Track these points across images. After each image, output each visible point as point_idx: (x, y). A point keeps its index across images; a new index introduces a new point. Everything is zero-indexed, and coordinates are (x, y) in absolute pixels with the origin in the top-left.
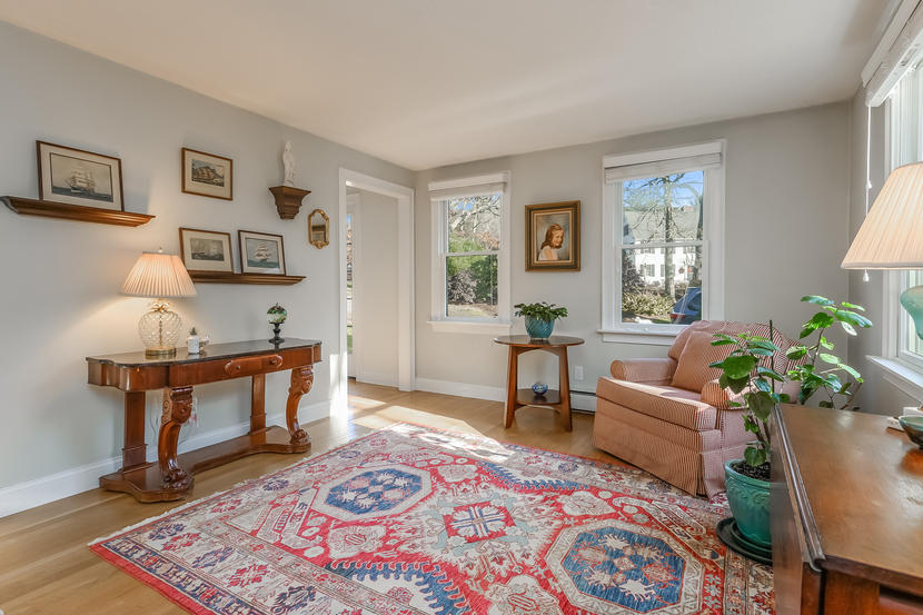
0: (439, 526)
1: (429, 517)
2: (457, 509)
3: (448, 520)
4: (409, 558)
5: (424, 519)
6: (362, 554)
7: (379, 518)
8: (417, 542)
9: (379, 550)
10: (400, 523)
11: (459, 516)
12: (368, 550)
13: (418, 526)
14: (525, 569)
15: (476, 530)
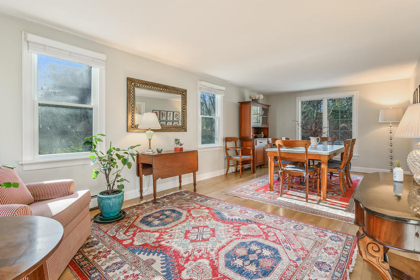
0: (217, 233)
1: (221, 237)
2: (208, 240)
3: (213, 235)
4: (228, 223)
5: (224, 236)
6: (246, 225)
7: (244, 238)
8: (227, 227)
9: (240, 226)
10: (234, 235)
11: (208, 236)
12: (244, 226)
13: (227, 233)
14: (194, 218)
15: (203, 230)
